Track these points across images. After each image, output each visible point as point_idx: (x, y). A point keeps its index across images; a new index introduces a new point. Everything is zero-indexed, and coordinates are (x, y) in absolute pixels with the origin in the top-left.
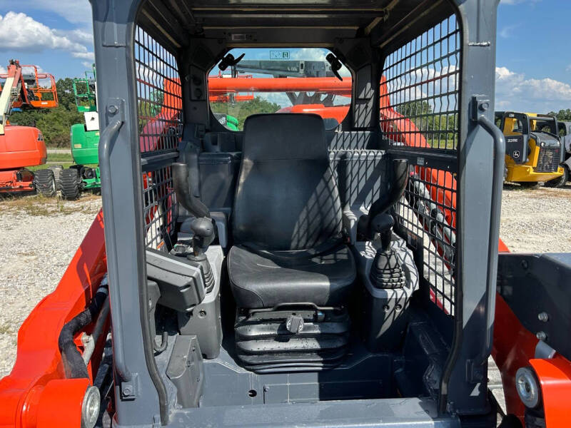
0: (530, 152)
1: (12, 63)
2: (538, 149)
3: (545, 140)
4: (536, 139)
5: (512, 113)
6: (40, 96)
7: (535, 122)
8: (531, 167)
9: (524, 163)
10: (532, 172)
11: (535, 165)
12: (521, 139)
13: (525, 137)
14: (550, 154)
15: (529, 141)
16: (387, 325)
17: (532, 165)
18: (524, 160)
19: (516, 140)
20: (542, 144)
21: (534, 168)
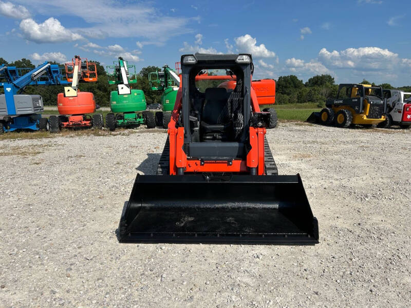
0: (364, 108)
1: (76, 57)
2: (369, 105)
3: (374, 100)
4: (368, 99)
5: (356, 85)
6: (89, 75)
7: (370, 90)
8: (365, 116)
9: (361, 113)
10: (365, 118)
11: (367, 114)
12: (359, 99)
13: (361, 98)
14: (377, 108)
15: (364, 100)
16: (237, 136)
17: (365, 114)
18: (361, 111)
19: (356, 100)
20: (372, 102)
21: (367, 116)
